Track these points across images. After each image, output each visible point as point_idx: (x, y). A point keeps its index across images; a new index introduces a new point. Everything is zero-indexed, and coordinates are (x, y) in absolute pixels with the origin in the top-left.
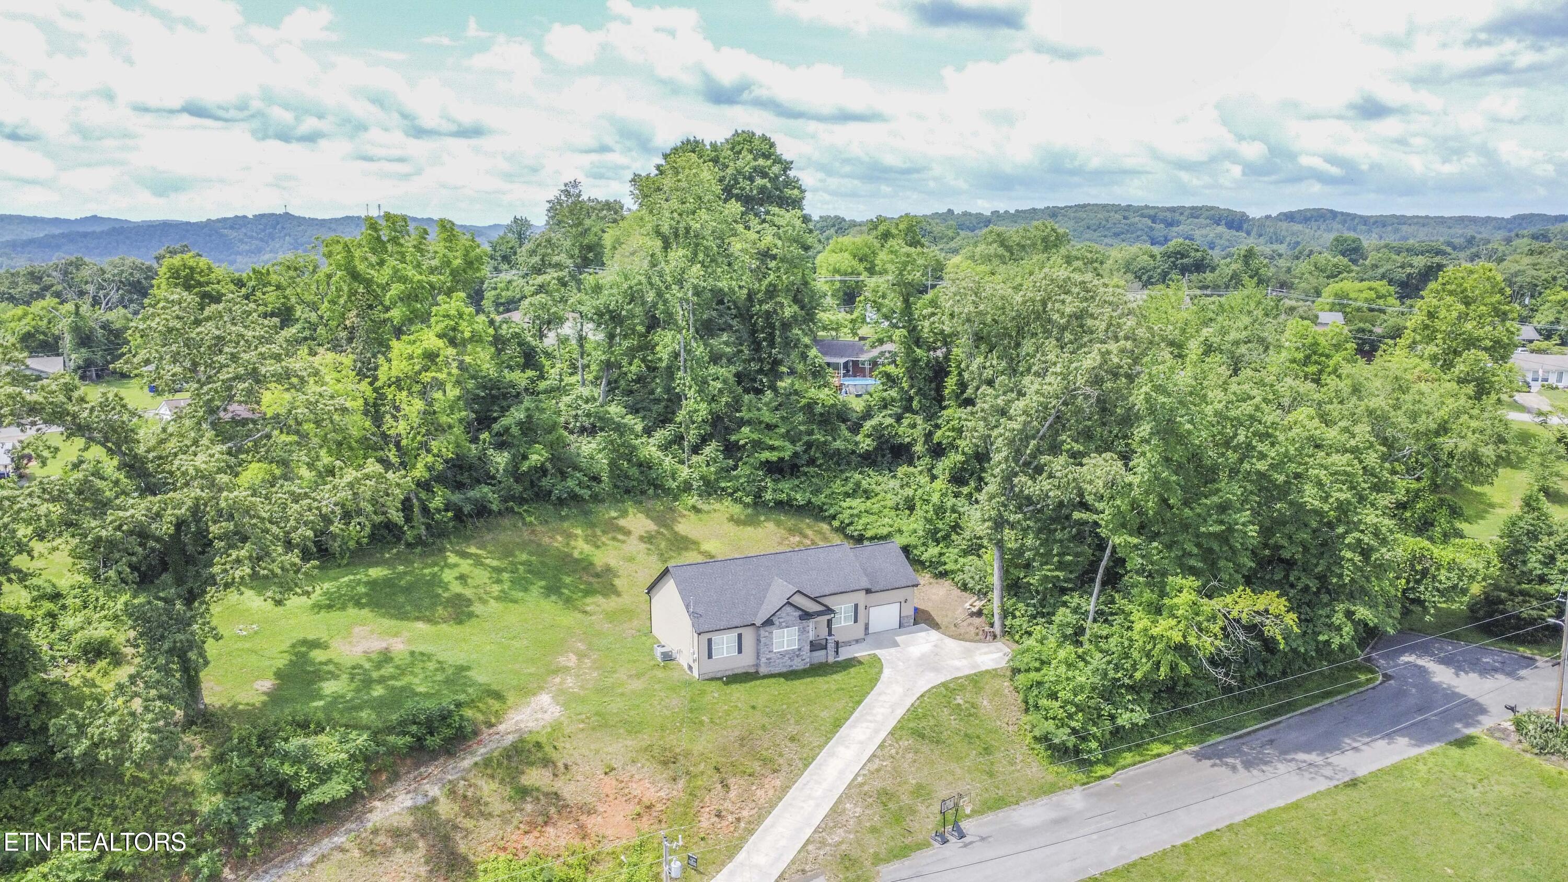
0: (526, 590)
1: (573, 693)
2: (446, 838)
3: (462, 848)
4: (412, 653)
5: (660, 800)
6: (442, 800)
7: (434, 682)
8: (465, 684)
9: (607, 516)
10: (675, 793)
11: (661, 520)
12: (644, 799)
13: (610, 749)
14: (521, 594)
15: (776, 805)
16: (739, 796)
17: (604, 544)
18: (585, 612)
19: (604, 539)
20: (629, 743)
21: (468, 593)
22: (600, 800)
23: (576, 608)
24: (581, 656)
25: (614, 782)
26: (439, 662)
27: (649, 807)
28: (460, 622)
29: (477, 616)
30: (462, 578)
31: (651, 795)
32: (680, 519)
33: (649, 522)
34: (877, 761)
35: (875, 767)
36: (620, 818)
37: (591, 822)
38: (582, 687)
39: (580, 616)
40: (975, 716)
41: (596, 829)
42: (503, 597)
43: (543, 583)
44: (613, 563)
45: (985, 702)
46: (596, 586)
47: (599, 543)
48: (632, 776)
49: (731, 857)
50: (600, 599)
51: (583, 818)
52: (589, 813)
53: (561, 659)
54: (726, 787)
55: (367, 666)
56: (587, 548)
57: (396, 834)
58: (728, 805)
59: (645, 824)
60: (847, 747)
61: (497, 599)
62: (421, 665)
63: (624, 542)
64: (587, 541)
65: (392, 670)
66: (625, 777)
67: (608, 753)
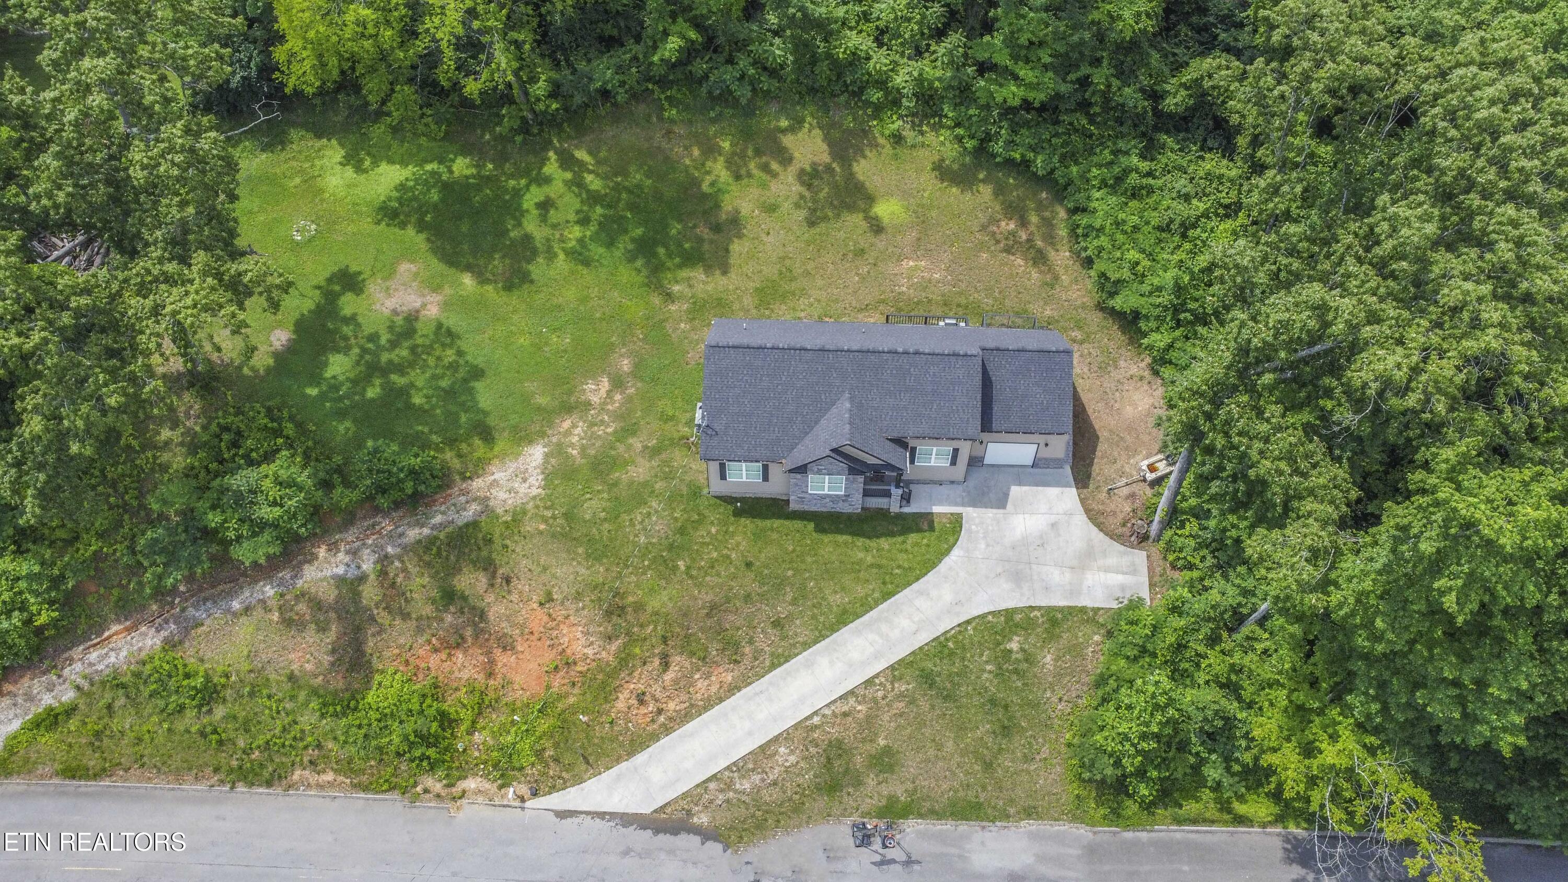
1: (568, 457)
2: (358, 629)
3: (370, 645)
6: (371, 579)
7: (437, 388)
9: (771, 125)
10: (604, 654)
11: (840, 147)
12: (569, 651)
15: (713, 707)
16: (676, 681)
18: (668, 295)
19: (752, 165)
23: (660, 285)
24: (618, 383)
25: (546, 618)
32: (867, 150)
33: (824, 146)
34: (852, 701)
35: (846, 708)
37: (503, 659)
38: (584, 449)
39: (658, 300)
40: (1022, 674)
41: (504, 670)
43: (640, 232)
44: (745, 210)
46: (706, 248)
48: (567, 617)
49: (631, 754)
51: (498, 652)
52: (505, 649)
53: (591, 386)
54: (666, 665)
55: (385, 338)
56: (724, 177)
57: (317, 605)
58: (656, 689)
59: (558, 682)
60: (831, 662)
62: (439, 352)
63: (775, 175)
64: (729, 163)
66: (559, 613)
67: (554, 576)
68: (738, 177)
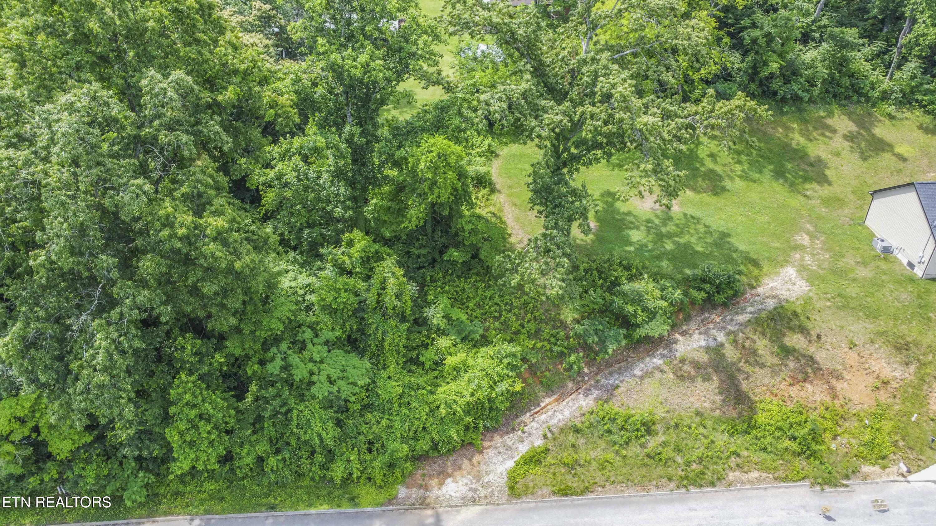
0: (761, 172)
1: (812, 271)
2: (732, 377)
3: (744, 386)
4: (685, 215)
5: (894, 379)
6: (727, 345)
7: (707, 243)
8: (729, 249)
9: (817, 115)
10: (907, 375)
11: (861, 123)
12: (882, 376)
13: (853, 328)
14: (758, 175)
17: (816, 139)
18: (806, 196)
19: (815, 134)
20: (868, 326)
21: (719, 169)
22: (845, 369)
23: (799, 192)
24: (812, 237)
25: (857, 357)
26: (706, 226)
27: (886, 383)
28: (716, 194)
29: (728, 191)
30: (712, 155)
31: (887, 373)
32: (876, 123)
33: (851, 123)
36: (862, 387)
37: (839, 385)
38: (819, 266)
39: (802, 199)
41: (843, 392)
42: (744, 177)
43: (771, 167)
44: (823, 155)
46: (811, 174)
47: (811, 138)
48: (871, 355)
50: (815, 185)
51: (834, 381)
52: (838, 378)
53: (797, 237)
55: (657, 221)
56: (802, 140)
57: (696, 365)
59: (883, 396)
61: (741, 177)
62: (693, 226)
63: (831, 138)
64: (802, 135)
65: (674, 228)
66: (866, 354)
67: (851, 331)
68: (811, 141)
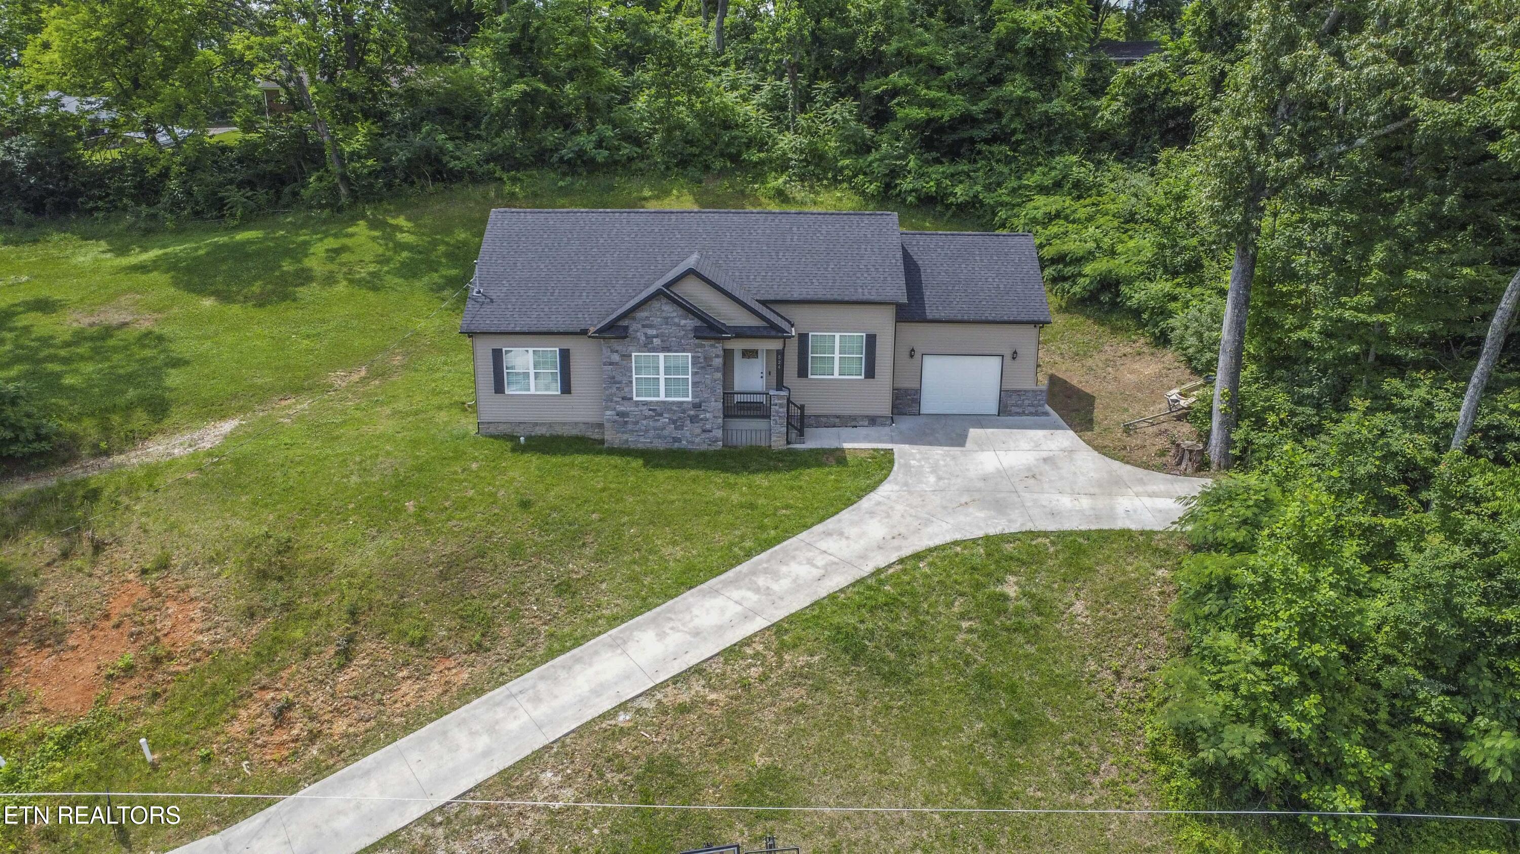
0: (414, 276)
4: (146, 335)
5: (194, 650)
8: (141, 384)
10: (233, 642)
12: (165, 641)
13: (196, 528)
14: (399, 281)
15: (422, 725)
16: (359, 684)
20: (237, 523)
21: (322, 269)
22: (86, 622)
27: (162, 660)
28: (264, 305)
29: (295, 300)
30: (338, 251)
31: (184, 635)
34: (697, 686)
35: (685, 698)
36: (90, 667)
40: (1034, 634)
42: (364, 282)
45: (1079, 607)
48: (184, 590)
60: (662, 636)
61: (355, 281)
65: (83, 350)
66: (173, 584)
67: (184, 534)
